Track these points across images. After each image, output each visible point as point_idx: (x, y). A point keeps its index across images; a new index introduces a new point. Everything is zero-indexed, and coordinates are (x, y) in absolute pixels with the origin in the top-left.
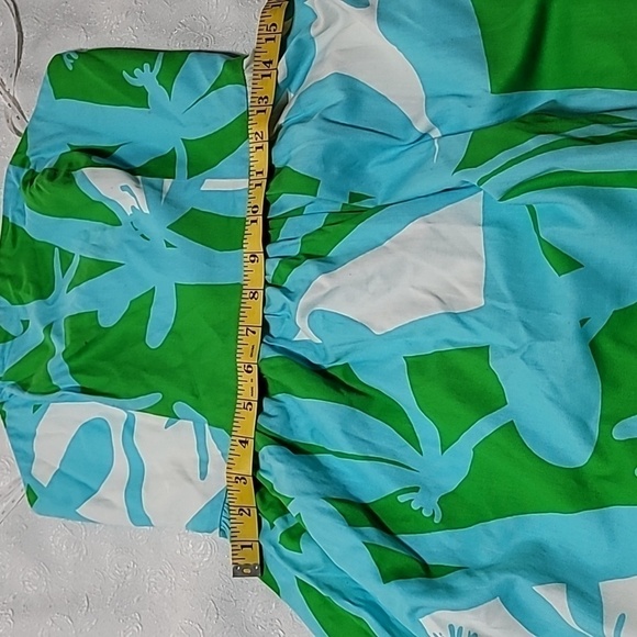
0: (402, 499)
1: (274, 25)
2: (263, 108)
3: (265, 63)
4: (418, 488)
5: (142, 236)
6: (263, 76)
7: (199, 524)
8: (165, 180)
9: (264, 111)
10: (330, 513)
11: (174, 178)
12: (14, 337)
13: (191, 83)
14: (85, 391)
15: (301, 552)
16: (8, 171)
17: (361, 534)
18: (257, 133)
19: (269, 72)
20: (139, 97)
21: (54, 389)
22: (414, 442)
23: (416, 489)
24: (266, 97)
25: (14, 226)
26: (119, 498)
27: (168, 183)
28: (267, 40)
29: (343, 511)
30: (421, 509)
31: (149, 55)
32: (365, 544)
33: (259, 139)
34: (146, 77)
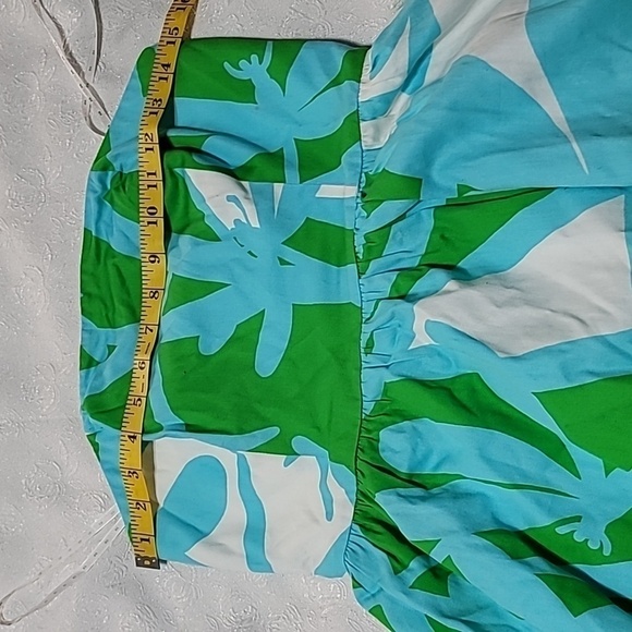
0: (562, 530)
1: (176, 29)
2: (156, 110)
3: (163, 65)
4: (581, 517)
5: (250, 252)
6: (160, 78)
7: (326, 570)
8: (275, 184)
9: (156, 113)
10: (486, 548)
11: (284, 182)
12: (98, 363)
13: (306, 77)
14: (191, 429)
15: (448, 596)
16: (90, 179)
17: (529, 565)
18: (147, 134)
19: (165, 76)
20: (245, 91)
21: (157, 426)
22: (571, 466)
23: (578, 519)
24: (160, 100)
25: (98, 240)
26: (237, 544)
27: (278, 187)
28: (168, 43)
29: (499, 544)
30: (586, 540)
31: (257, 44)
32: (537, 575)
33: (149, 141)
34: (254, 69)
